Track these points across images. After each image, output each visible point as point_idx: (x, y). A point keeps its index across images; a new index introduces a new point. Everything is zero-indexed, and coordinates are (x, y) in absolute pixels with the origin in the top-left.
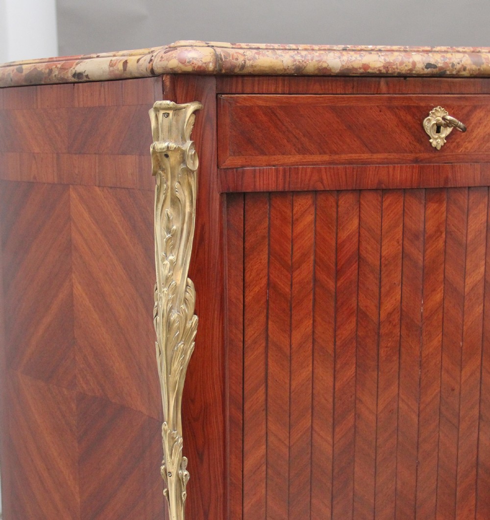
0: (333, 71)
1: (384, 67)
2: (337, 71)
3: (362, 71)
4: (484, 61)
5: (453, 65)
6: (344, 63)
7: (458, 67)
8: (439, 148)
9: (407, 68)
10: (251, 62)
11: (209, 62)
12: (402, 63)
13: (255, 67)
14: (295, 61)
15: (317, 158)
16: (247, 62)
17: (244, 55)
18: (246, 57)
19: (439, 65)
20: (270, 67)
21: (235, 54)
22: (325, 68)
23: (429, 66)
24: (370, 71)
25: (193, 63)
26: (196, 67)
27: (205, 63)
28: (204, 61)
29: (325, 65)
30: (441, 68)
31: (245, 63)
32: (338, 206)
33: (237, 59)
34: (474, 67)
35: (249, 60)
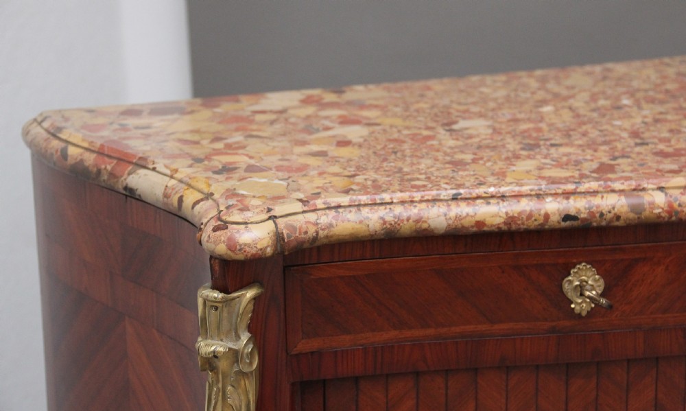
0: (436, 232)
1: (505, 223)
2: (442, 232)
3: (475, 229)
4: (647, 206)
5: (602, 214)
6: (450, 222)
7: (609, 216)
8: (584, 314)
9: (536, 223)
10: (326, 232)
11: (266, 247)
12: (530, 216)
13: (332, 236)
14: (385, 223)
15: (418, 333)
16: (321, 232)
17: (317, 224)
18: (320, 226)
19: (582, 216)
20: (351, 235)
21: (304, 226)
22: (425, 230)
23: (567, 217)
24: (485, 229)
25: (245, 251)
26: (249, 255)
27: (261, 249)
28: (259, 247)
29: (425, 226)
30: (584, 220)
31: (317, 234)
32: (447, 388)
33: (306, 233)
34: (632, 215)
35: (323, 230)
